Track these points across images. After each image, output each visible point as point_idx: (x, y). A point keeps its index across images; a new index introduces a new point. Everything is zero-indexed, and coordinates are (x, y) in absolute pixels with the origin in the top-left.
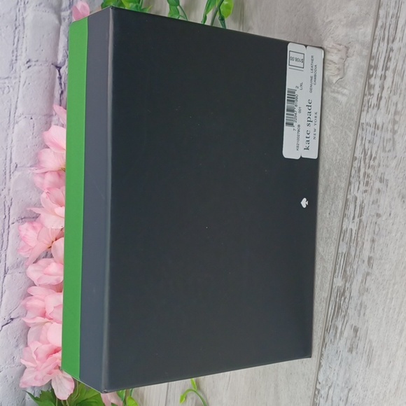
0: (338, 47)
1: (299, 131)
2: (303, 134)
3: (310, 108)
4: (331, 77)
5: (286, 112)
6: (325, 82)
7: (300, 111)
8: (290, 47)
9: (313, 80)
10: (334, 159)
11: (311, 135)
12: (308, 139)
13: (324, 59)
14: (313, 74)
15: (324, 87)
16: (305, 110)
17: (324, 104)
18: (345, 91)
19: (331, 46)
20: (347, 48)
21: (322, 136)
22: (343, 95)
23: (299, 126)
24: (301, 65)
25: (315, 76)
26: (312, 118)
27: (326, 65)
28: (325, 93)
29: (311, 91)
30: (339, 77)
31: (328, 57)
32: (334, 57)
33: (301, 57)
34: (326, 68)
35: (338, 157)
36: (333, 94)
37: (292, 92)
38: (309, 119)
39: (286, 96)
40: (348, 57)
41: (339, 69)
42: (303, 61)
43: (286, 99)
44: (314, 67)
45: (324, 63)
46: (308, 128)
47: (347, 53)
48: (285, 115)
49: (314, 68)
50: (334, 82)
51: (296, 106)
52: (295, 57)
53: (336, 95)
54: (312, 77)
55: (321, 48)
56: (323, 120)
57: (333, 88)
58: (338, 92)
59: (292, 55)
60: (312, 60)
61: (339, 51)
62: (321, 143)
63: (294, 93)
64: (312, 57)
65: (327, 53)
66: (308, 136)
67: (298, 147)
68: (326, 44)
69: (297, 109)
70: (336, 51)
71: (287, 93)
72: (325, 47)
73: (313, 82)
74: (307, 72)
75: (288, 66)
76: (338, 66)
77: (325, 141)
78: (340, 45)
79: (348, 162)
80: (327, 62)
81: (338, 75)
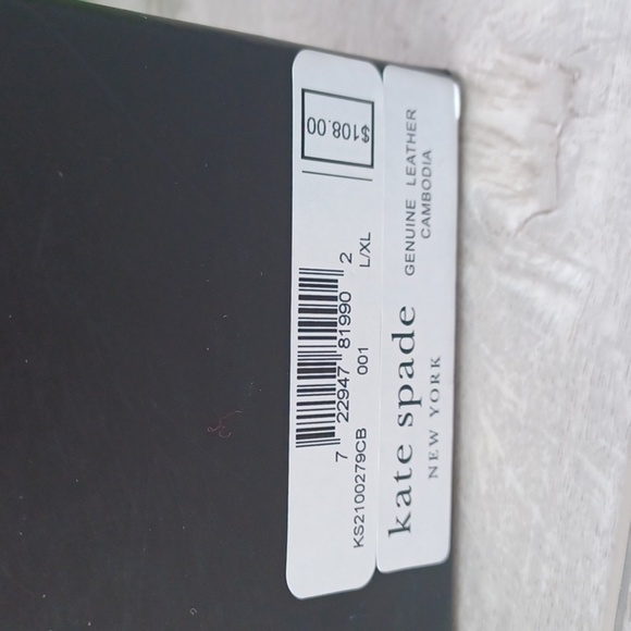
0: (527, 69)
1: (361, 456)
2: (381, 467)
3: (407, 343)
4: (495, 204)
5: (295, 383)
6: (469, 223)
7: (363, 366)
8: (303, 72)
9: (419, 217)
10: (525, 571)
11: (419, 465)
12: (403, 486)
13: (461, 123)
14: (415, 194)
15: (467, 243)
16: (385, 357)
17: (467, 317)
18: (567, 272)
19: (489, 66)
20: (571, 75)
21: (464, 454)
22: (559, 287)
23: (361, 434)
24: (361, 152)
25: (426, 197)
26: (421, 387)
27: (471, 146)
28: (470, 272)
29: (410, 271)
30: (532, 207)
31: (480, 113)
32: (504, 113)
33: (357, 116)
34: (470, 160)
35: (546, 572)
36: (506, 280)
37: (323, 283)
38: (406, 395)
39: (295, 303)
40: (573, 113)
41: (532, 169)
42: (369, 135)
43: (295, 317)
44: (419, 160)
45: (461, 139)
46: (404, 435)
47: (569, 96)
48: (294, 398)
49: (417, 167)
50: (512, 223)
51: (344, 344)
52: (330, 117)
53: (522, 285)
54: (410, 206)
55: (446, 73)
56: (466, 385)
57: (508, 250)
58: (533, 275)
59: (315, 107)
60: (412, 129)
61: (530, 85)
62: (463, 483)
63: (333, 284)
64: (411, 114)
65: (473, 97)
66: (404, 470)
67: (359, 531)
68: (465, 58)
69: (347, 361)
70: (513, 88)
71: (295, 291)
72: (464, 72)
73: (419, 226)
74: (390, 184)
75: (298, 164)
76: (525, 155)
77: (478, 481)
78: (534, 58)
79: (594, 610)
80: (474, 134)
81: (527, 194)
